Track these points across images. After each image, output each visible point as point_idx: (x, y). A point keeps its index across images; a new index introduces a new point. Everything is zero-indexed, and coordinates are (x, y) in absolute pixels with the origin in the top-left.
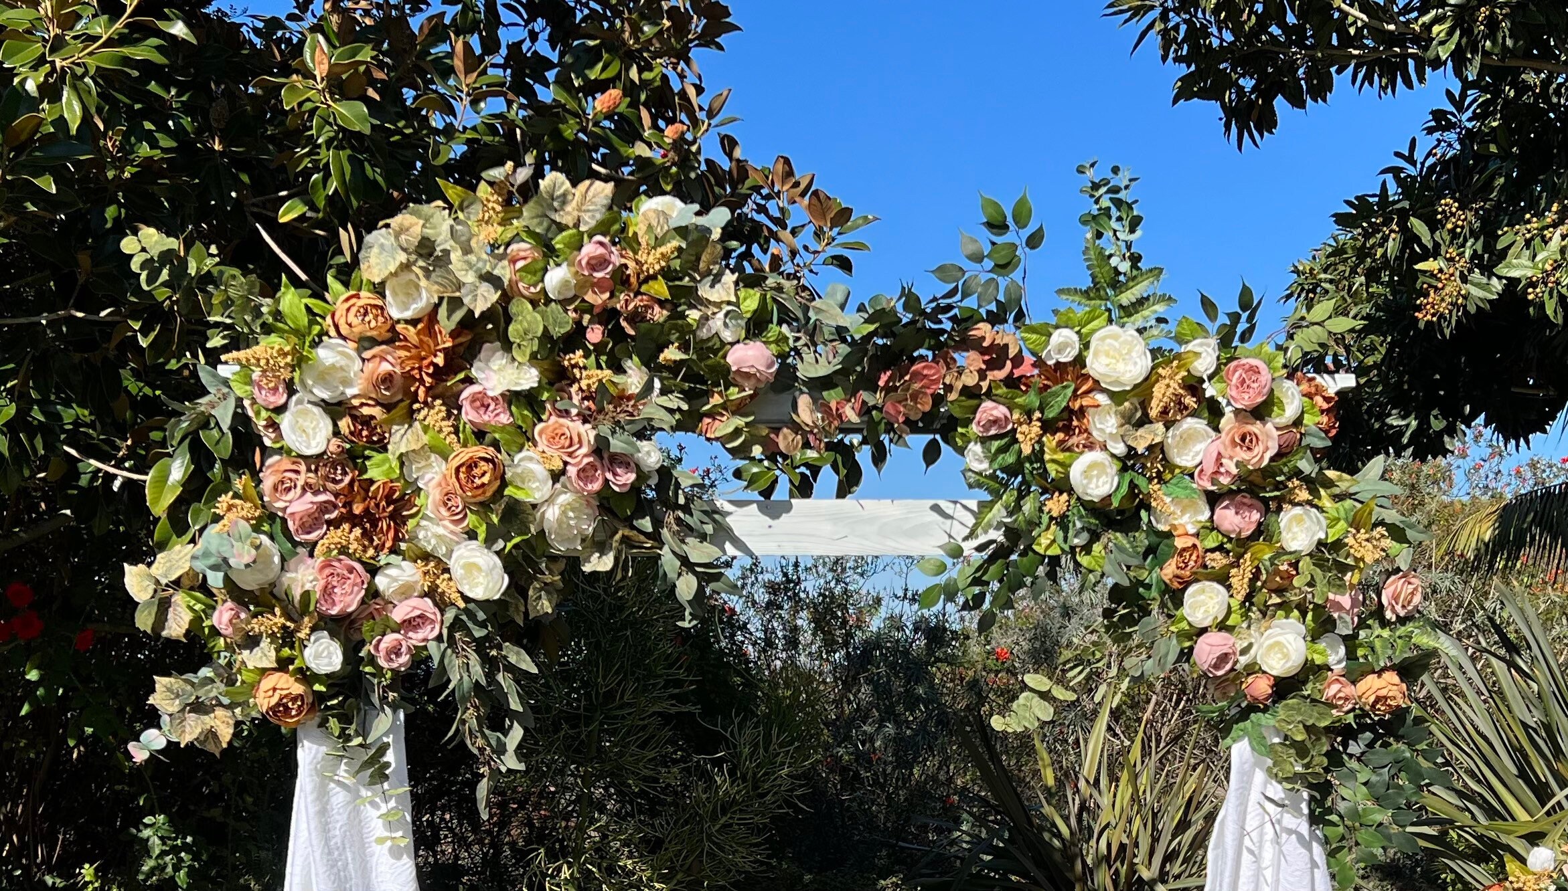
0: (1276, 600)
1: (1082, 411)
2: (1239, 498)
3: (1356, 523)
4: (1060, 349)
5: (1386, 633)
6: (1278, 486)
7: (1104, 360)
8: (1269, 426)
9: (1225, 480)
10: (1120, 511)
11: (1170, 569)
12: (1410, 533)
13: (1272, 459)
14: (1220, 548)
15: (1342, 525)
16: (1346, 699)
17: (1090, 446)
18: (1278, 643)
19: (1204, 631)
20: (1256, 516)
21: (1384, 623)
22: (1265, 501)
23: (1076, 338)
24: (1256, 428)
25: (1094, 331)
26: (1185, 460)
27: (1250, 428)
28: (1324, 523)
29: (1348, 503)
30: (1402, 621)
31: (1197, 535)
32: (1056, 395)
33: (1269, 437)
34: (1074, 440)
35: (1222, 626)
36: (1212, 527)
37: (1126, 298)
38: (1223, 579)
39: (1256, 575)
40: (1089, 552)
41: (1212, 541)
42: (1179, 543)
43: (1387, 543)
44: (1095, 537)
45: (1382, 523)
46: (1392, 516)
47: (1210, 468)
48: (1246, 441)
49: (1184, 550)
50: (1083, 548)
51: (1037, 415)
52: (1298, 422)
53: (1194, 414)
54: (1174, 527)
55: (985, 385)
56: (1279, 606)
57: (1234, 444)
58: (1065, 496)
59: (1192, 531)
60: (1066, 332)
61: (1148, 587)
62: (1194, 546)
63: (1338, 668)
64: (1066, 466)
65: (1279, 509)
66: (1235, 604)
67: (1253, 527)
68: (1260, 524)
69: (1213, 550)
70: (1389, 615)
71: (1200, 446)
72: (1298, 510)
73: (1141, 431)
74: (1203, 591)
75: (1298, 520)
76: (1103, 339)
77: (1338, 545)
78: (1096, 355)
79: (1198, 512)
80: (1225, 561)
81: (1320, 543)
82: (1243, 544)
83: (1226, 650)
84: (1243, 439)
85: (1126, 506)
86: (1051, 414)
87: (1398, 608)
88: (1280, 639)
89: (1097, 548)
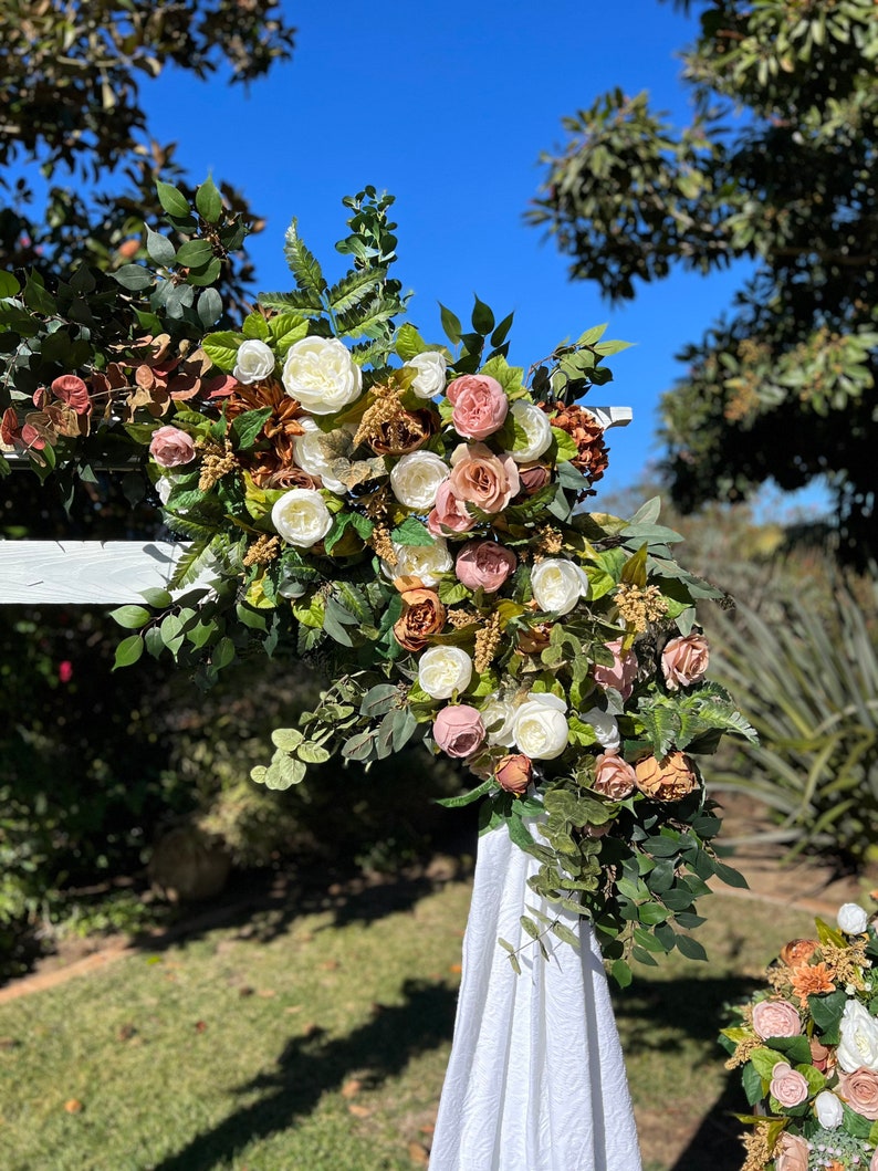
0: (531, 668)
1: (285, 439)
2: (483, 546)
3: (628, 577)
4: (252, 365)
5: (668, 703)
6: (528, 533)
7: (305, 378)
8: (510, 461)
9: (461, 527)
10: (340, 559)
11: (401, 630)
12: (693, 590)
13: (513, 501)
14: (464, 604)
15: (608, 580)
16: (622, 785)
17: (301, 482)
18: (532, 722)
19: (443, 704)
20: (504, 568)
21: (667, 693)
22: (516, 550)
23: (268, 351)
24: (492, 463)
25: (293, 342)
26: (418, 500)
27: (483, 463)
28: (585, 578)
29: (619, 552)
30: (688, 690)
31: (435, 589)
32: (251, 421)
33: (508, 475)
34: (281, 474)
35: (467, 698)
36: (453, 579)
37: (343, 305)
38: (467, 643)
39: (505, 638)
40: (307, 606)
41: (453, 597)
42: (412, 599)
43: (665, 602)
44: (311, 588)
45: (655, 579)
46: (670, 569)
47: (442, 511)
48: (480, 479)
49: (418, 607)
50: (299, 601)
51: (228, 444)
52: (548, 457)
53: (426, 447)
54: (407, 580)
55: (165, 406)
56: (538, 675)
57: (465, 482)
58: (274, 540)
59: (429, 581)
60: (254, 343)
61: (385, 647)
62: (429, 602)
63: (612, 747)
64: (269, 505)
65: (531, 563)
66: (483, 670)
67: (500, 581)
68: (510, 577)
69: (455, 607)
70: (670, 684)
71: (434, 486)
72: (552, 563)
73: (359, 465)
74: (441, 657)
75: (554, 574)
76: (303, 352)
77: (605, 604)
78: (295, 372)
79: (436, 562)
80: (471, 620)
81: (581, 600)
82: (489, 602)
83: (467, 731)
84: (476, 476)
85: (347, 552)
86: (246, 444)
87: (681, 677)
88: (535, 717)
89: (317, 600)
